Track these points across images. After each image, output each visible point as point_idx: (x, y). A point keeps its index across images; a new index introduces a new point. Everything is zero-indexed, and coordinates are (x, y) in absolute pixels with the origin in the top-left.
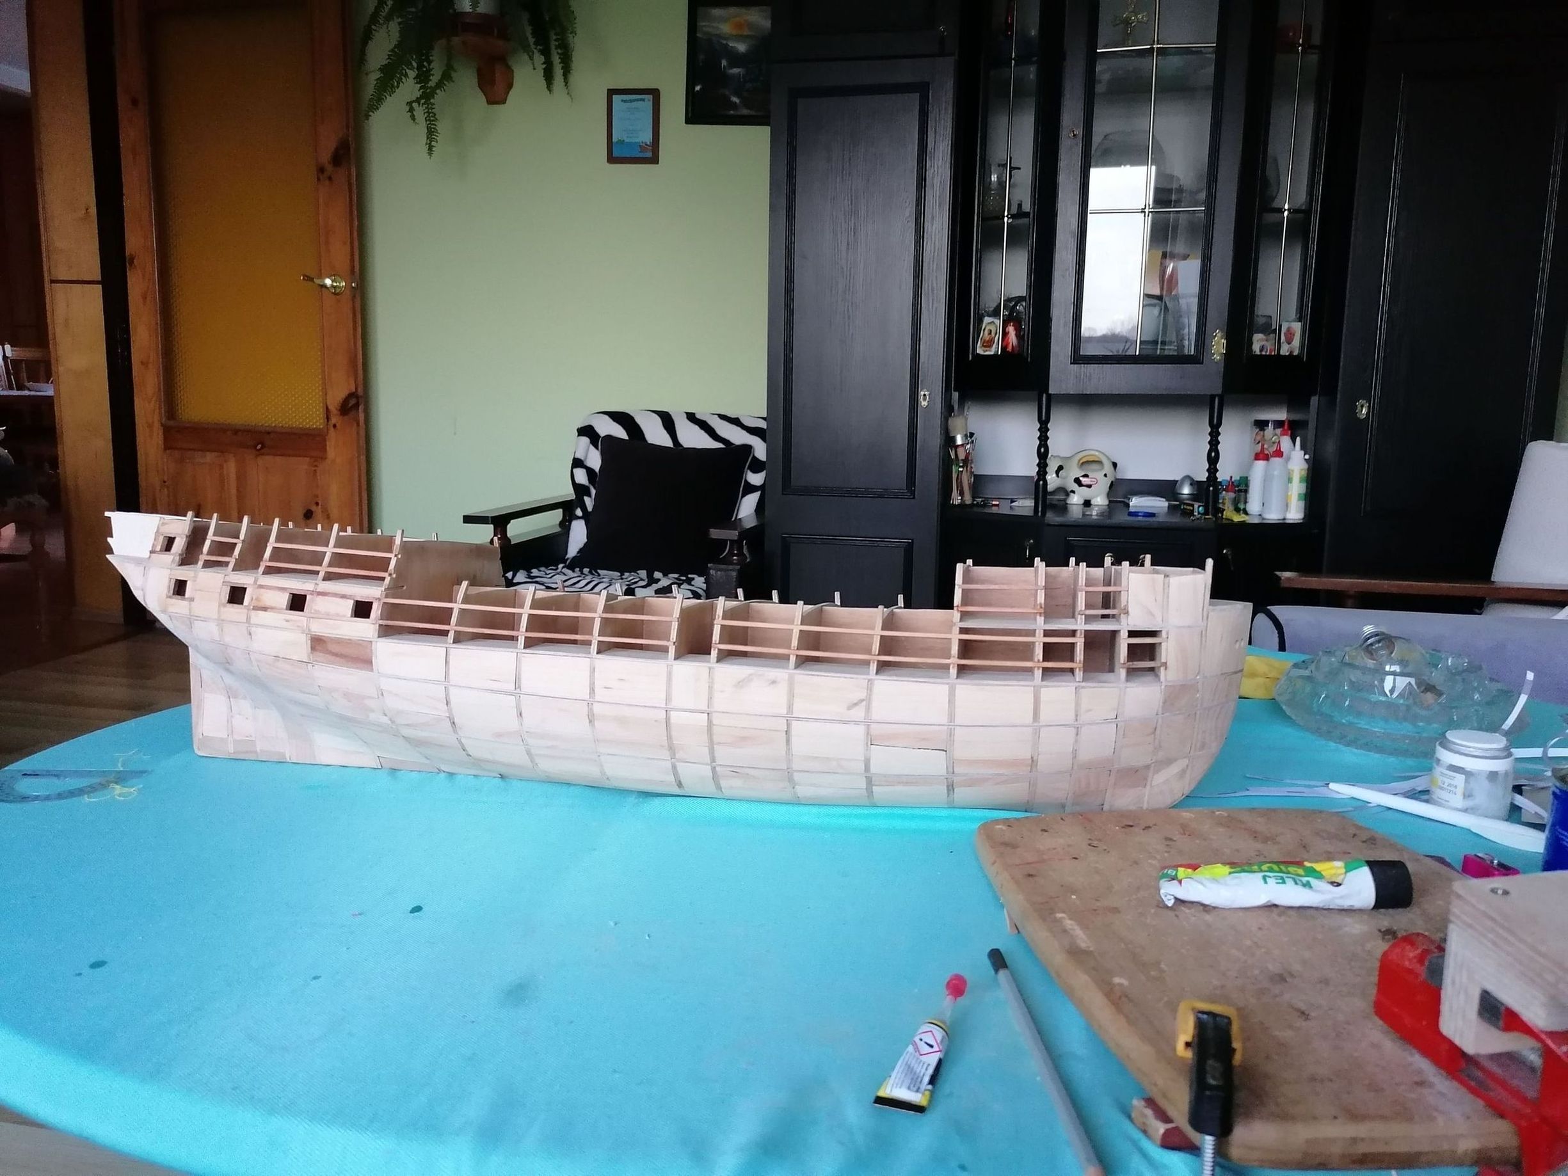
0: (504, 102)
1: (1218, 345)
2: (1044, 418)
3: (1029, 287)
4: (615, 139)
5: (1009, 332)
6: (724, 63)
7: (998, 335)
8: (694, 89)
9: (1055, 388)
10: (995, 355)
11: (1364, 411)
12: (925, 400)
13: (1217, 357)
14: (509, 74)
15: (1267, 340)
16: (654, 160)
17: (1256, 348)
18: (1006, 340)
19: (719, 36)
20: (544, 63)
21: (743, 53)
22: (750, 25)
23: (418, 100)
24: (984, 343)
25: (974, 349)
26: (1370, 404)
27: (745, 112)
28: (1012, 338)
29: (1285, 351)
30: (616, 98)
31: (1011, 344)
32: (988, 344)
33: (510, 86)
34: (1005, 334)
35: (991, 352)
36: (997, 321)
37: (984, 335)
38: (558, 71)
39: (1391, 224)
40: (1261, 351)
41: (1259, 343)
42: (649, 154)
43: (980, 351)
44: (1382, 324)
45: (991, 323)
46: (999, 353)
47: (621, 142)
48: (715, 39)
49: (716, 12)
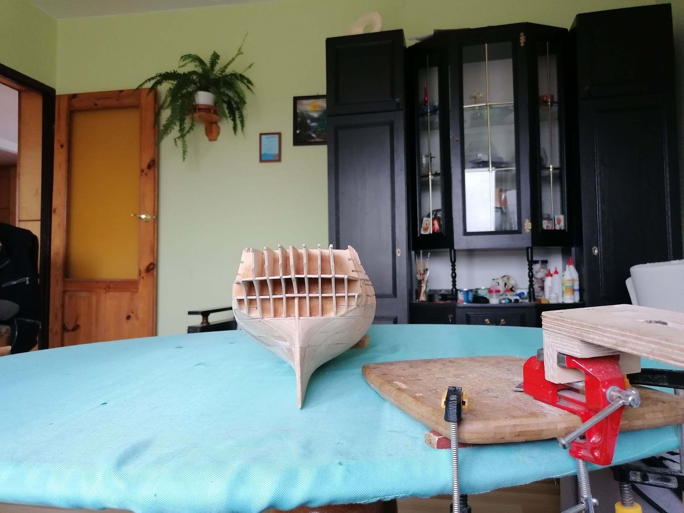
0: (215, 139)
1: (528, 226)
2: (453, 260)
3: (442, 204)
4: (263, 153)
5: (435, 224)
6: (309, 121)
7: (430, 225)
8: (296, 132)
9: (456, 247)
10: (430, 234)
11: (596, 251)
12: (399, 253)
13: (527, 231)
14: (218, 128)
15: (549, 223)
16: (279, 160)
17: (545, 227)
18: (434, 227)
19: (306, 111)
20: (233, 124)
21: (316, 117)
22: (318, 107)
23: (179, 138)
24: (424, 229)
25: (420, 232)
26: (598, 248)
27: (318, 140)
28: (437, 226)
29: (557, 228)
30: (263, 137)
31: (436, 228)
33: (218, 133)
34: (433, 224)
35: (427, 233)
36: (429, 219)
37: (424, 225)
38: (239, 127)
40: (547, 228)
41: (546, 225)
42: (277, 158)
43: (423, 232)
44: (599, 213)
45: (427, 220)
47: (265, 154)
48: (304, 112)
49: (305, 102)
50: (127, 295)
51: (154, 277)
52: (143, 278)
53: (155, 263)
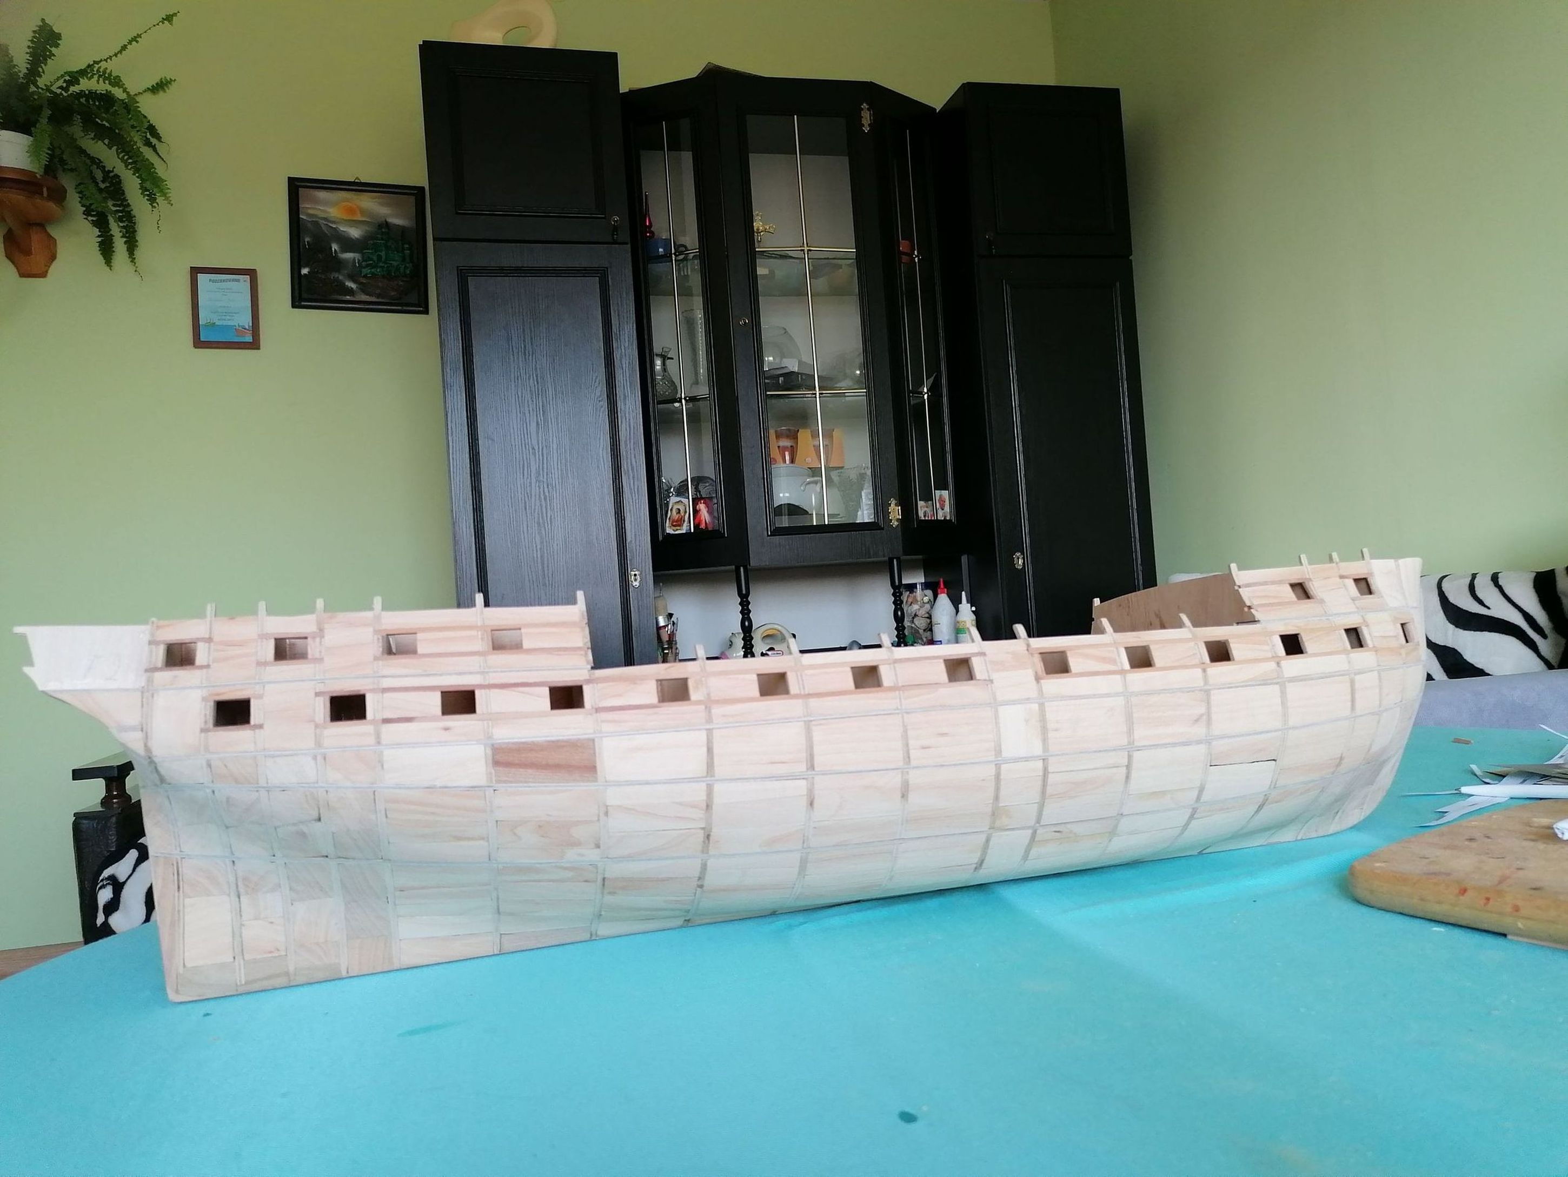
0: (43, 275)
1: (895, 512)
2: (744, 592)
3: (718, 465)
4: (202, 322)
5: (700, 510)
6: (335, 247)
7: (687, 515)
8: (300, 272)
9: (754, 562)
10: (688, 534)
11: (1021, 562)
12: (636, 580)
13: (895, 523)
15: (927, 507)
16: (255, 345)
17: (921, 514)
18: (698, 516)
19: (326, 219)
20: (99, 236)
21: (357, 239)
22: (363, 212)
24: (673, 522)
25: (664, 529)
26: (1024, 556)
27: (366, 298)
29: (941, 517)
30: (200, 277)
31: (704, 521)
32: (678, 523)
33: (53, 257)
34: (696, 512)
35: (683, 530)
36: (685, 501)
37: (672, 514)
38: (119, 244)
39: (1015, 401)
40: (925, 516)
41: (923, 510)
42: (249, 339)
43: (669, 530)
45: (678, 502)
46: (692, 531)
47: (211, 325)
48: (321, 222)
49: (322, 195)
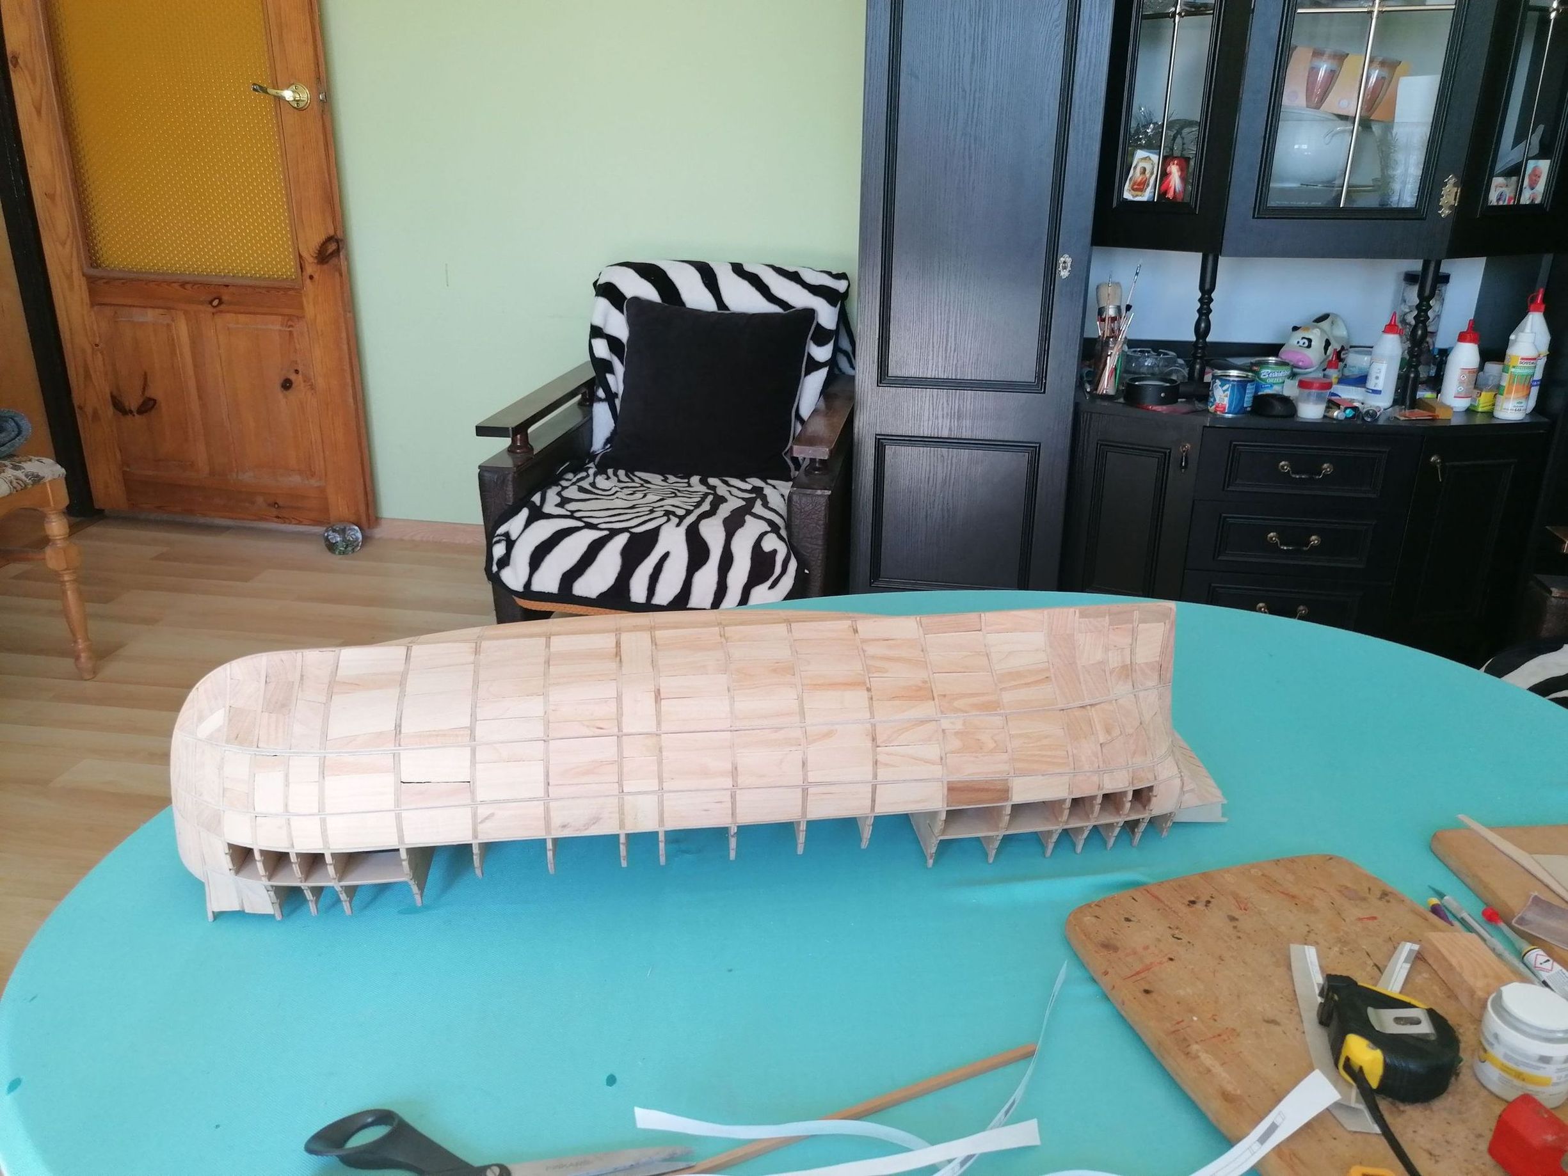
1: (1450, 195)
2: (1207, 286)
3: (1205, 113)
5: (1170, 173)
7: (1154, 176)
9: (1227, 251)
12: (1065, 268)
13: (1445, 212)
18: (1166, 182)
24: (1134, 184)
25: (1120, 193)
31: (1173, 188)
32: (1140, 187)
34: (1165, 174)
35: (1145, 197)
36: (1155, 158)
37: (1135, 174)
43: (1128, 195)
50: (273, 325)
51: (341, 275)
52: (311, 277)
53: (339, 235)
